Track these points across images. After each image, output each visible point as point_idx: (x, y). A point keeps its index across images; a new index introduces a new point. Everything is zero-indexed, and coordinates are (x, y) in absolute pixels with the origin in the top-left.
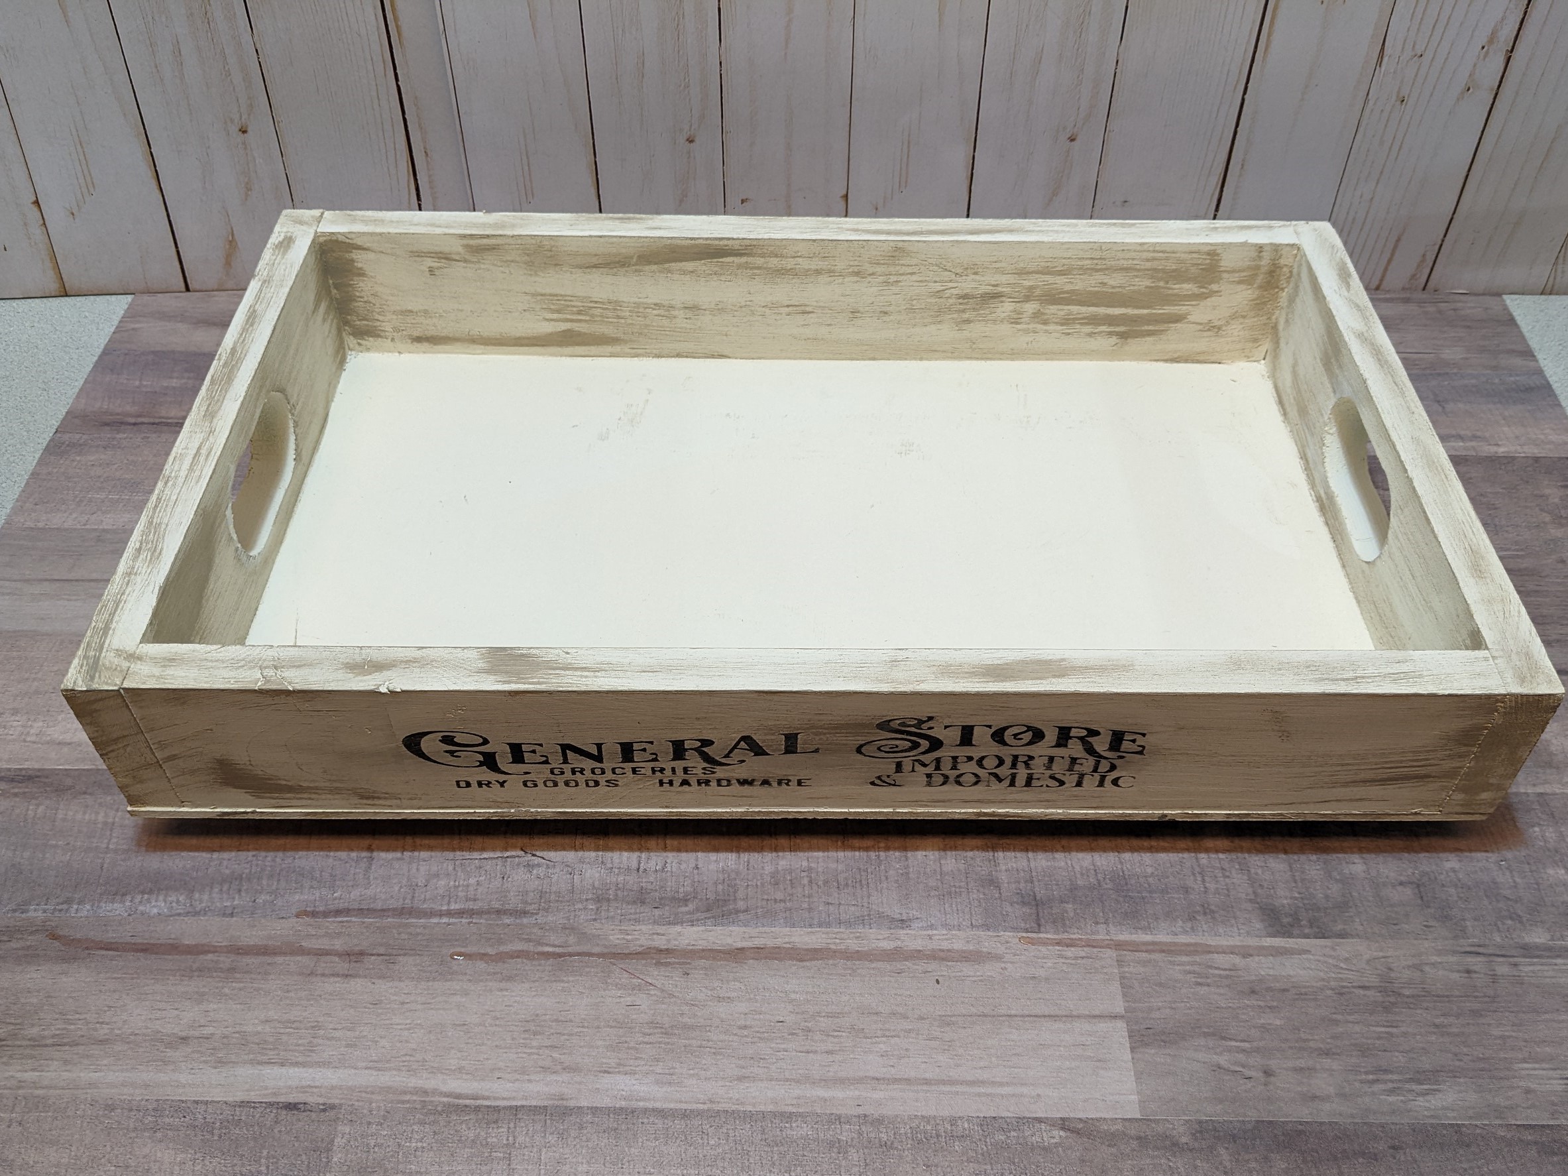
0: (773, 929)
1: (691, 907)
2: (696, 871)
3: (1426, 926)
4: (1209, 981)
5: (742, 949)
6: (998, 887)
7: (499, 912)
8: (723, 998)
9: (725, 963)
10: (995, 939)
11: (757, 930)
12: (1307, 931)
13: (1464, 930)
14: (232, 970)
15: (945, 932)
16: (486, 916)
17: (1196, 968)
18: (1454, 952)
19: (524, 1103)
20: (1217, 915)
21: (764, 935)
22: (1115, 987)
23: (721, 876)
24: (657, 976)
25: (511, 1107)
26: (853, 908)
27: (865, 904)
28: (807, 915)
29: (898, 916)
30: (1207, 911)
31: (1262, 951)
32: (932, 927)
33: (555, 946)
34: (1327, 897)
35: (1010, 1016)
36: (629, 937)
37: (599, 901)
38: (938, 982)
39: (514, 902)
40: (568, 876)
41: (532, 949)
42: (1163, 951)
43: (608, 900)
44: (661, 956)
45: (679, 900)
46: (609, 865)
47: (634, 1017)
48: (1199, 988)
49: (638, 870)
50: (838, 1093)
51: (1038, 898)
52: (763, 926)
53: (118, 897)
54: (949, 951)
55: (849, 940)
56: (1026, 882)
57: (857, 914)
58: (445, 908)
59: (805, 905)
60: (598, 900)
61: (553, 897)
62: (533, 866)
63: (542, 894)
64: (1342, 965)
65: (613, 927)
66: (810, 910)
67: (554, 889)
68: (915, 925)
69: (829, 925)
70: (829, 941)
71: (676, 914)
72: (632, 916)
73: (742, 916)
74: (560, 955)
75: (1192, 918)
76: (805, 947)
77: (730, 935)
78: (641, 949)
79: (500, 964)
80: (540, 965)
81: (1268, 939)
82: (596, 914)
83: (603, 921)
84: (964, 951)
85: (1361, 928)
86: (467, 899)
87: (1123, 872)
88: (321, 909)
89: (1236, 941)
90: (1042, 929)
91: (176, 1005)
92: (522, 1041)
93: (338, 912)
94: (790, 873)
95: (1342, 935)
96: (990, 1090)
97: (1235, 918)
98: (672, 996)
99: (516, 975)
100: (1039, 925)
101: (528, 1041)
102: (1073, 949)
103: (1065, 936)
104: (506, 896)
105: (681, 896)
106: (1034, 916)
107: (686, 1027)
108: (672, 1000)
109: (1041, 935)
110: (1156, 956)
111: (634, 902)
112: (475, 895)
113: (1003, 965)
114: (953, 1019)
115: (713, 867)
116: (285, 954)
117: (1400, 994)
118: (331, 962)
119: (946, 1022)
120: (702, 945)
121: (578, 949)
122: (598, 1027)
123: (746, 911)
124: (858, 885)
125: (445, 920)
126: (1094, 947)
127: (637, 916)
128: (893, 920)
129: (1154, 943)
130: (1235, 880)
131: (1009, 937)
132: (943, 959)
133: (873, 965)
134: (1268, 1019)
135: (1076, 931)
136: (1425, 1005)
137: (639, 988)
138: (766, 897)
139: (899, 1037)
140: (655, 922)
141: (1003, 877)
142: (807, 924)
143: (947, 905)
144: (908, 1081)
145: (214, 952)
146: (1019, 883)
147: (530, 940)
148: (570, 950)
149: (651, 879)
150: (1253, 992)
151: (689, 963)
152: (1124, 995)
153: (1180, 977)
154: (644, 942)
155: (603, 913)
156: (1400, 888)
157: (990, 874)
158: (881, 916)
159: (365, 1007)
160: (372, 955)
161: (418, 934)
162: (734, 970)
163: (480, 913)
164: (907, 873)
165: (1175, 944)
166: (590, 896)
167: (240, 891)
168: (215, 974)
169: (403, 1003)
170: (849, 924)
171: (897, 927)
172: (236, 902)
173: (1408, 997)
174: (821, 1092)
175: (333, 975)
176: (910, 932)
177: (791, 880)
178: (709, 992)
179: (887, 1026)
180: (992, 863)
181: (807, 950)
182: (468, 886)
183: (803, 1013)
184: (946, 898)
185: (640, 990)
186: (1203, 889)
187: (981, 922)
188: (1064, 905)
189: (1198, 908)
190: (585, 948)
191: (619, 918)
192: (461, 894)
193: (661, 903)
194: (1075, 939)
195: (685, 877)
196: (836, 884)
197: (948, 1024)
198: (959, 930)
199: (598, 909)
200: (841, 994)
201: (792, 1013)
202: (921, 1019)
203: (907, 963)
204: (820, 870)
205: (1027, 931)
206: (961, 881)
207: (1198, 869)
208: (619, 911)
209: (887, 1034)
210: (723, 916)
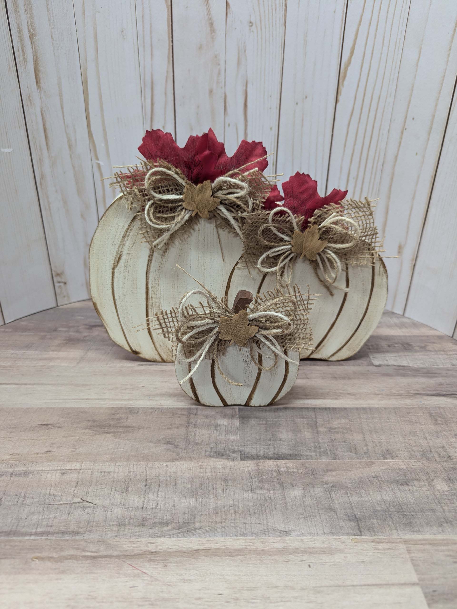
0: (215, 538)
1: (170, 527)
2: (173, 508)
5: (197, 550)
6: (335, 512)
7: (63, 533)
8: (187, 580)
9: (188, 559)
10: (338, 540)
11: (207, 539)
15: (310, 537)
16: (55, 535)
17: (452, 553)
20: (453, 523)
21: (210, 542)
22: (410, 565)
23: (187, 510)
24: (149, 568)
26: (259, 525)
27: (265, 523)
28: (234, 529)
29: (283, 529)
30: (447, 521)
32: (302, 534)
33: (92, 552)
35: (353, 586)
36: (135, 545)
37: (119, 526)
38: (309, 566)
39: (73, 527)
40: (104, 512)
41: (79, 554)
42: (431, 544)
43: (125, 525)
44: (152, 556)
45: (163, 523)
46: (127, 506)
47: (134, 594)
49: (142, 508)
51: (357, 517)
52: (210, 537)
54: (313, 548)
55: (258, 543)
56: (349, 509)
57: (261, 529)
58: (34, 531)
59: (233, 524)
60: (119, 525)
61: (95, 523)
62: (87, 507)
63: (89, 522)
65: (126, 540)
66: (235, 527)
67: (96, 519)
68: (293, 534)
69: (246, 535)
70: (247, 544)
71: (162, 531)
72: (137, 534)
73: (198, 532)
74: (94, 558)
75: (441, 525)
76: (233, 548)
77: (191, 542)
78: (140, 552)
79: (59, 563)
80: (82, 563)
82: (117, 533)
83: (121, 537)
84: (322, 548)
86: (47, 526)
87: (399, 502)
90: (363, 534)
94: (224, 507)
98: (157, 580)
99: (68, 570)
100: (361, 532)
102: (381, 544)
103: (376, 537)
104: (69, 524)
105: (165, 521)
106: (357, 527)
107: (164, 599)
108: (157, 583)
109: (363, 537)
110: (428, 547)
111: (139, 526)
112: (52, 524)
114: (322, 589)
115: (182, 505)
119: (317, 590)
120: (176, 548)
121: (105, 553)
122: (112, 602)
123: (200, 528)
124: (260, 513)
125: (33, 537)
126: (393, 543)
127: (140, 533)
128: (281, 531)
129: (424, 540)
131: (345, 539)
132: (311, 553)
133: (272, 558)
135: (381, 534)
137: (138, 576)
138: (211, 521)
139: (290, 601)
140: (150, 536)
141: (337, 506)
142: (234, 535)
143: (309, 522)
146: (346, 509)
147: (78, 549)
148: (100, 554)
149: (149, 513)
151: (168, 560)
152: (416, 570)
153: (444, 558)
154: (143, 548)
155: (121, 532)
158: (274, 529)
161: (16, 546)
162: (194, 563)
163: (53, 533)
164: (286, 506)
165: (436, 540)
166: (115, 523)
170: (257, 534)
171: (284, 535)
176: (290, 538)
177: (224, 511)
178: (179, 577)
179: (283, 595)
181: (235, 550)
182: (49, 518)
183: (233, 588)
184: (308, 518)
185: (138, 577)
186: (442, 510)
187: (329, 531)
188: (372, 520)
189: (442, 520)
190: (109, 553)
191: (130, 534)
192: (45, 523)
193: (153, 526)
194: (382, 539)
195: (168, 511)
196: (248, 513)
197: (319, 592)
198: (318, 536)
199: (118, 530)
200: (255, 575)
201: (227, 588)
202: (303, 589)
203: (291, 556)
204: (240, 505)
205: (354, 535)
206: (315, 509)
207: (436, 500)
208: (130, 531)
209: (283, 600)
210: (187, 532)
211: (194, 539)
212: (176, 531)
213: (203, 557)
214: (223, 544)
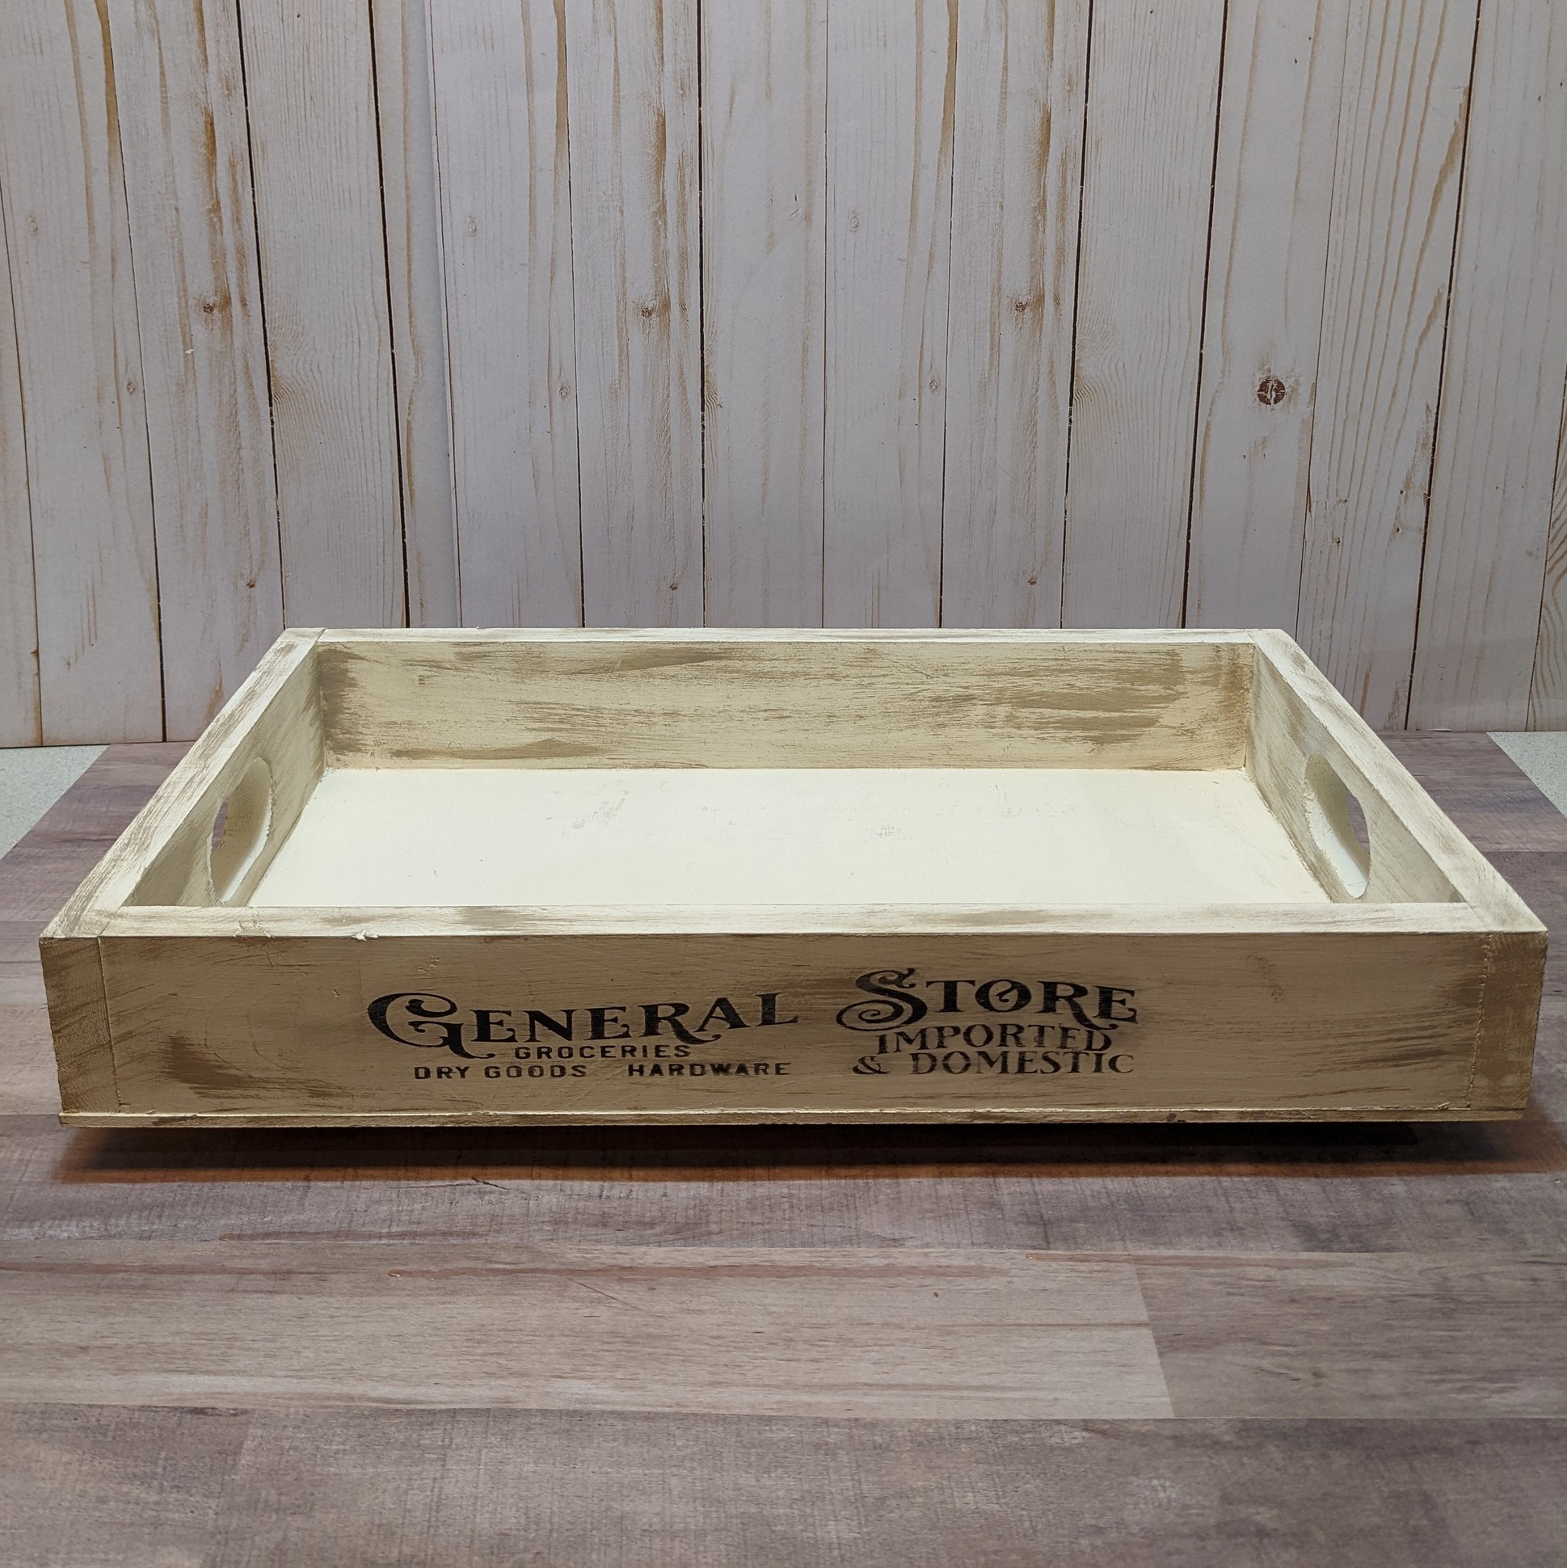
0: (750, 1249)
1: (658, 1230)
2: (664, 1199)
3: (1480, 1239)
4: (1242, 1291)
5: (715, 1267)
6: (1001, 1208)
7: (444, 1234)
8: (693, 1310)
9: (696, 1279)
10: (999, 1255)
11: (732, 1250)
12: (1349, 1246)
13: (1524, 1242)
14: (144, 1287)
15: (942, 1250)
16: (430, 1238)
17: (1227, 1280)
18: (1516, 1262)
19: (464, 1406)
20: (1246, 1232)
21: (740, 1254)
22: (1138, 1297)
23: (692, 1203)
24: (619, 1291)
25: (449, 1410)
26: (839, 1229)
27: (854, 1226)
28: (788, 1236)
29: (891, 1236)
30: (1233, 1228)
31: (1298, 1264)
32: (927, 1245)
33: (506, 1263)
34: (1367, 1215)
35: (1018, 1325)
36: (589, 1256)
37: (556, 1224)
38: (936, 1295)
39: (462, 1224)
40: (524, 1201)
41: (480, 1266)
42: (1189, 1265)
43: (567, 1223)
44: (625, 1273)
45: (644, 1224)
46: (569, 1193)
47: (593, 1327)
48: (1231, 1298)
49: (600, 1197)
50: (825, 1399)
51: (1046, 1218)
52: (739, 1246)
53: (26, 1224)
54: (947, 1267)
55: (836, 1257)
56: (1031, 1204)
57: (844, 1234)
58: (385, 1230)
59: (786, 1227)
60: (556, 1222)
61: (505, 1220)
62: (486, 1193)
63: (493, 1217)
64: (1391, 1275)
65: (570, 1246)
66: (791, 1231)
67: (508, 1212)
68: (909, 1243)
69: (812, 1245)
70: (813, 1259)
71: (641, 1237)
72: (593, 1237)
73: (714, 1238)
74: (511, 1272)
75: (1218, 1234)
76: (785, 1265)
77: (702, 1255)
78: (601, 1267)
79: (443, 1280)
80: (488, 1280)
81: (1305, 1253)
82: (553, 1235)
83: (560, 1241)
84: (964, 1267)
85: (1407, 1241)
86: (410, 1223)
87: (1138, 1194)
88: (248, 1232)
89: (1270, 1255)
90: (1051, 1246)
91: (79, 1319)
92: (464, 1349)
93: (267, 1235)
94: (769, 1199)
95: (1389, 1249)
96: (998, 1395)
97: (1266, 1234)
98: (635, 1308)
99: (461, 1290)
100: (1048, 1243)
101: (471, 1349)
102: (1086, 1264)
103: (1077, 1252)
104: (453, 1220)
105: (647, 1220)
106: (1042, 1235)
107: (650, 1336)
108: (635, 1312)
109: (1051, 1252)
110: (1180, 1269)
111: (596, 1225)
112: (419, 1219)
113: (1009, 1279)
114: (953, 1328)
115: (684, 1194)
116: (204, 1273)
117: (1460, 1301)
118: (256, 1280)
119: (946, 1331)
120: (671, 1263)
121: (532, 1266)
122: (552, 1336)
123: (719, 1233)
124: (844, 1209)
125: (384, 1241)
126: (1110, 1261)
127: (598, 1237)
128: (884, 1239)
129: (1177, 1257)
130: (1263, 1201)
131: (1015, 1253)
132: (942, 1275)
133: (863, 1281)
134: (1312, 1325)
135: (1089, 1247)
136: (1489, 1310)
137: (599, 1301)
138: (742, 1220)
139: (893, 1345)
140: (617, 1243)
141: (1006, 1199)
142: (788, 1244)
143: (944, 1226)
144: (905, 1387)
145: (125, 1271)
146: (1023, 1204)
147: (478, 1259)
148: (522, 1266)
149: (615, 1205)
150: (1293, 1301)
151: (655, 1280)
152: (1148, 1305)
153: (1210, 1287)
154: (606, 1260)
155: (560, 1234)
156: (1447, 1206)
157: (991, 1197)
158: (870, 1236)
159: (289, 1321)
160: (301, 1273)
161: (354, 1254)
162: (707, 1286)
163: (424, 1235)
164: (900, 1198)
165: (1201, 1258)
166: (547, 1219)
167: (160, 1216)
168: (124, 1291)
169: (332, 1317)
170: (834, 1243)
171: (889, 1246)
172: (155, 1227)
173: (1469, 1303)
174: (805, 1398)
175: (256, 1292)
176: (902, 1250)
177: (769, 1205)
178: (678, 1306)
179: (880, 1336)
180: (993, 1187)
181: (789, 1267)
182: (412, 1210)
183: (784, 1324)
184: (943, 1219)
185: (599, 1303)
186: (1227, 1208)
187: (982, 1240)
188: (1075, 1224)
189: (1224, 1225)
190: (539, 1265)
191: (578, 1239)
192: (405, 1218)
193: (625, 1226)
194: (1089, 1255)
195: (652, 1203)
196: (819, 1208)
197: (949, 1333)
198: (958, 1247)
199: (554, 1230)
200: (827, 1306)
201: (771, 1324)
202: (918, 1328)
203: (901, 1278)
204: (802, 1196)
205: (1034, 1248)
206: (958, 1203)
207: (1220, 1191)
208: (578, 1233)
209: (880, 1342)
210: (694, 1237)
211: (707, 1249)
212: (672, 1237)
213: (726, 1278)
214: (765, 1259)
